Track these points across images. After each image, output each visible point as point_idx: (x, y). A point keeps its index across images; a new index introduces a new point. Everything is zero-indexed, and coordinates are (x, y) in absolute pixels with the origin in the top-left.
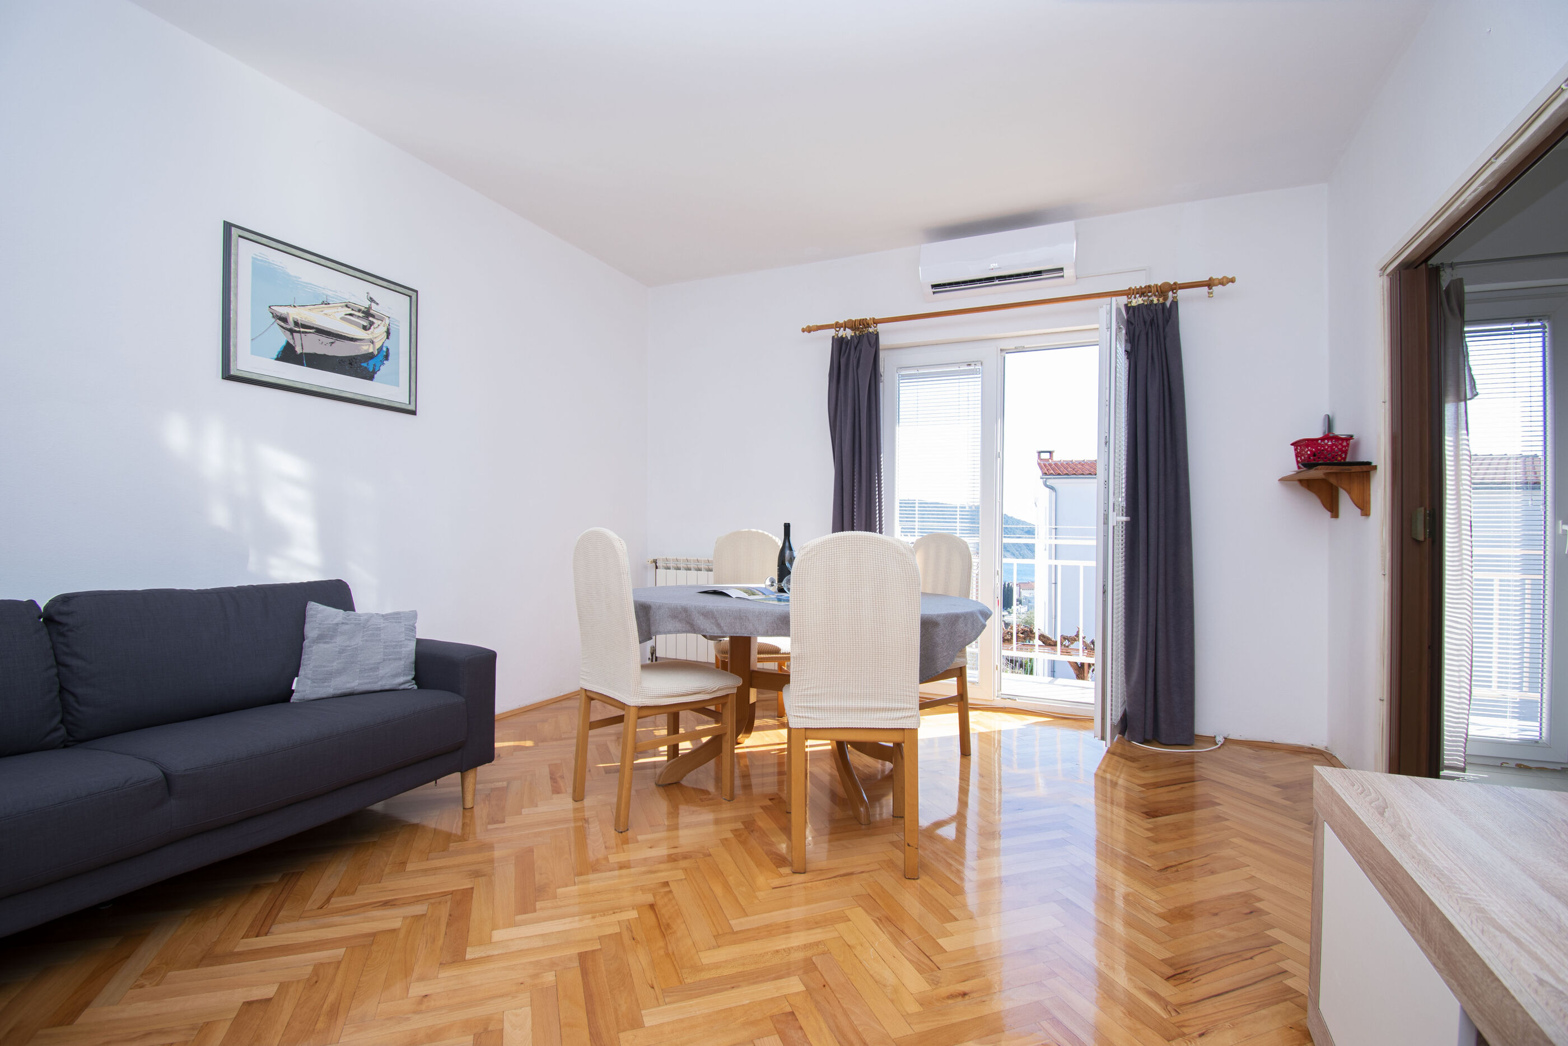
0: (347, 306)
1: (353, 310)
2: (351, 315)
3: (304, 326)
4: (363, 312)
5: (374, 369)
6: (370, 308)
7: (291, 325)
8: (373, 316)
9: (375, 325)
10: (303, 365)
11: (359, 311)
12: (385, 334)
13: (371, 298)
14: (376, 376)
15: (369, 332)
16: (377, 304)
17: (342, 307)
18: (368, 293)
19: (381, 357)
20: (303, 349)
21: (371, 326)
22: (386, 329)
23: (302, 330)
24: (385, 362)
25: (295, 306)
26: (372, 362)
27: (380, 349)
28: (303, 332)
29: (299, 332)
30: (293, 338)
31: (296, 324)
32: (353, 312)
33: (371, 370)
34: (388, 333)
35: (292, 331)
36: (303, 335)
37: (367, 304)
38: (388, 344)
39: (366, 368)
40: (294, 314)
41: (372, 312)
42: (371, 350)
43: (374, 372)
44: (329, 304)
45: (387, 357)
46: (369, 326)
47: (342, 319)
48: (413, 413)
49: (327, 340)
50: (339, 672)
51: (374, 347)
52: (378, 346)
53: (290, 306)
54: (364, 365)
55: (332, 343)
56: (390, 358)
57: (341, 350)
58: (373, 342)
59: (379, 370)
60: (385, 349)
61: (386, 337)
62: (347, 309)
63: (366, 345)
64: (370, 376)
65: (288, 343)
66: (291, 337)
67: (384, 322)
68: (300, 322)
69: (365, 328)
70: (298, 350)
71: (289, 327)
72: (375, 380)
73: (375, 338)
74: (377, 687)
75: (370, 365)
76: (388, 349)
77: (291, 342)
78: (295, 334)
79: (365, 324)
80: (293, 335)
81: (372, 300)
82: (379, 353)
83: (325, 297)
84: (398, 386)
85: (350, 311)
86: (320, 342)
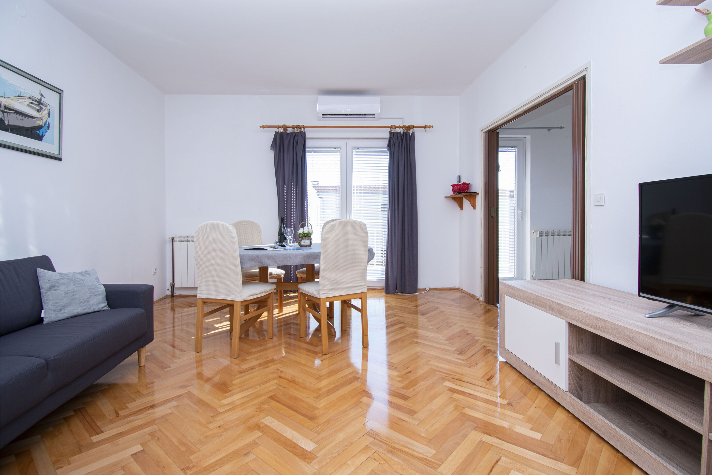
0: (30, 98)
1: (33, 100)
2: (32, 103)
3: (9, 109)
4: (38, 102)
5: (42, 134)
6: (40, 100)
7: (3, 108)
8: (42, 104)
9: (43, 110)
10: (9, 132)
11: (36, 101)
12: (48, 114)
13: (41, 94)
15: (40, 113)
16: (44, 97)
17: (28, 98)
18: (40, 91)
20: (8, 122)
22: (48, 112)
23: (8, 111)
24: (48, 131)
25: (5, 97)
26: (41, 131)
27: (45, 123)
28: (9, 113)
29: (7, 112)
30: (4, 116)
31: (5, 107)
32: (33, 102)
33: (41, 135)
34: (49, 114)
35: (3, 112)
36: (8, 114)
37: (39, 97)
38: (49, 120)
39: (39, 134)
40: (4, 102)
41: (42, 102)
42: (41, 124)
43: (42, 136)
44: (22, 96)
45: (48, 128)
46: (40, 109)
47: (28, 105)
48: (60, 159)
49: (20, 117)
50: (68, 305)
51: (42, 122)
52: (44, 121)
53: (2, 97)
54: (38, 132)
55: (23, 119)
56: (50, 128)
57: (27, 123)
58: (42, 119)
59: (45, 135)
60: (47, 123)
61: (48, 116)
62: (30, 100)
63: (39, 121)
64: (40, 138)
66: (3, 115)
67: (47, 108)
68: (7, 106)
69: (38, 111)
70: (6, 123)
72: (43, 141)
73: (43, 117)
74: (91, 310)
75: (40, 132)
77: (3, 118)
78: (5, 114)
79: (38, 109)
80: (4, 114)
81: (42, 95)
82: (45, 125)
83: (20, 92)
84: (53, 144)
85: (31, 101)
86: (17, 118)
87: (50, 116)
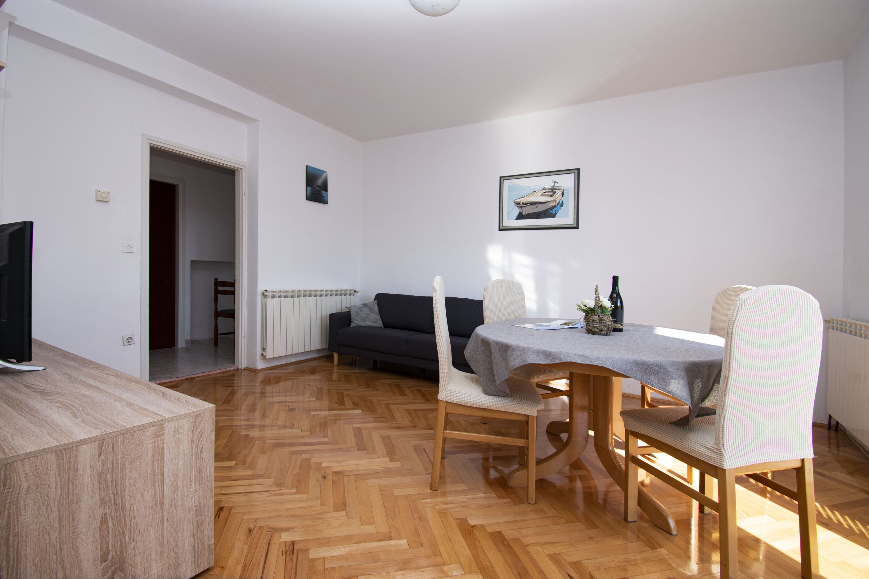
0: (543, 189)
2: (545, 192)
3: (526, 204)
4: (551, 189)
5: (556, 212)
6: (554, 186)
7: (521, 205)
8: (556, 189)
9: (556, 193)
10: (525, 219)
11: (549, 189)
12: (561, 195)
13: (554, 182)
14: (556, 215)
15: (553, 197)
16: (558, 183)
17: (541, 191)
18: (553, 180)
19: (559, 206)
20: (525, 212)
21: (554, 194)
22: (561, 193)
24: (561, 208)
25: (523, 197)
26: (554, 210)
27: (559, 203)
29: (525, 206)
31: (523, 204)
32: (546, 191)
33: (554, 213)
34: (563, 194)
35: (521, 207)
37: (552, 185)
38: (563, 199)
40: (522, 200)
41: (555, 187)
42: (554, 205)
43: (556, 214)
44: (536, 191)
45: (562, 206)
47: (541, 195)
48: (577, 228)
49: (534, 206)
51: (556, 203)
53: (521, 198)
55: (537, 207)
57: (541, 208)
58: (555, 201)
60: (561, 202)
63: (552, 203)
64: (553, 216)
65: (520, 212)
66: (521, 209)
67: (561, 190)
69: (551, 196)
70: (524, 214)
71: (520, 206)
72: (556, 217)
73: (556, 198)
76: (562, 202)
77: (521, 211)
79: (551, 194)
81: (555, 182)
82: (558, 205)
84: (567, 218)
85: (545, 191)
86: (532, 208)
87: (564, 196)
